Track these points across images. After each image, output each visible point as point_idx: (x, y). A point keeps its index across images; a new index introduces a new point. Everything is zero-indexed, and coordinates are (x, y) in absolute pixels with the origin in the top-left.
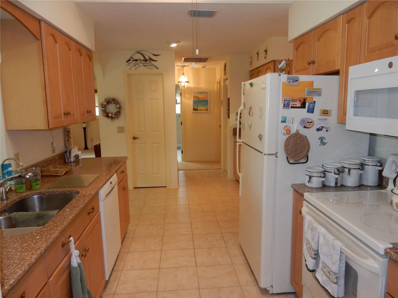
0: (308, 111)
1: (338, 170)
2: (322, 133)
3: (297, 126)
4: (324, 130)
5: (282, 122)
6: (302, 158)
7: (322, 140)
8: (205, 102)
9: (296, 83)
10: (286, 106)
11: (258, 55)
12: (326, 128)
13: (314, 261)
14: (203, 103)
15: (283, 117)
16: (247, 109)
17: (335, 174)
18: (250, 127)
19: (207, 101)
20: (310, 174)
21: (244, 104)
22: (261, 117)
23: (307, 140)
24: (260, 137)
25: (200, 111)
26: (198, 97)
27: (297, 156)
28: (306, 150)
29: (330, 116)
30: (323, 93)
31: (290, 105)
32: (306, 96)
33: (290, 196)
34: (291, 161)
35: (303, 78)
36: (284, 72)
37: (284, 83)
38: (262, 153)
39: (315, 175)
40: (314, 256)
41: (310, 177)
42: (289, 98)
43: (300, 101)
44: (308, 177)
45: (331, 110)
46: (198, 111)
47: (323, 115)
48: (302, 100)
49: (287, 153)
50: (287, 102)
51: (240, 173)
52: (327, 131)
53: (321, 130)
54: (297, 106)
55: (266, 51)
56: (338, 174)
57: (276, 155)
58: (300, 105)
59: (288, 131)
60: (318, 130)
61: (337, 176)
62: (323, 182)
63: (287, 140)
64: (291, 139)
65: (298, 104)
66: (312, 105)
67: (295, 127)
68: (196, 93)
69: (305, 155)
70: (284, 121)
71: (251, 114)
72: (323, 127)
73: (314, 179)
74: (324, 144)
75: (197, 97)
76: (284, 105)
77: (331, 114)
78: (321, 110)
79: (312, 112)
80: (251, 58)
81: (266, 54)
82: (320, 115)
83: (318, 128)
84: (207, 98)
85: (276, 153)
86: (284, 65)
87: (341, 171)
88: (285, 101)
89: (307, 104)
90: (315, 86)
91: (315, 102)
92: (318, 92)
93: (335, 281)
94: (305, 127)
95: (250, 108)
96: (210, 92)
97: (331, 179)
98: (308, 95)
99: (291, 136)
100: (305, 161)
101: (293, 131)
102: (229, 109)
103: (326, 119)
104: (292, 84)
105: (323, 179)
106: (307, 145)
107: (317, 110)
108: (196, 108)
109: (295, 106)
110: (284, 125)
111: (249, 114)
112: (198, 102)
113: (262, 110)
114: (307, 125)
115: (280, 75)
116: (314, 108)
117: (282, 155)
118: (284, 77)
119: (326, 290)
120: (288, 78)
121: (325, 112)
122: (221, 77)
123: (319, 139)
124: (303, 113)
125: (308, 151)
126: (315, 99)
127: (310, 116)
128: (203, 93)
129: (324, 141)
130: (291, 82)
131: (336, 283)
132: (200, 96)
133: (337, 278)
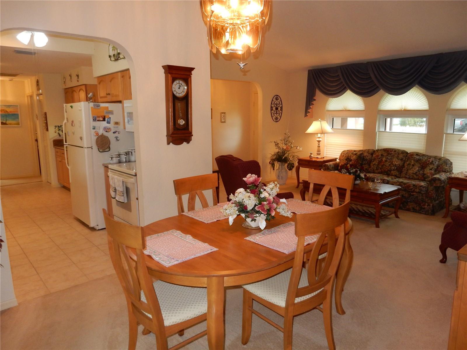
0: (107, 123)
1: (126, 153)
2: (116, 135)
3: (102, 131)
4: (117, 133)
5: (93, 129)
6: (106, 149)
7: (117, 138)
8: (15, 116)
9: (99, 107)
10: (94, 120)
11: (71, 77)
12: (118, 132)
13: (114, 193)
14: (13, 117)
15: (93, 126)
16: (70, 122)
17: (125, 155)
18: (74, 133)
19: (18, 115)
20: (112, 157)
21: (67, 119)
22: (80, 126)
23: (109, 139)
24: (81, 138)
25: (10, 125)
26: (6, 110)
27: (104, 147)
28: (108, 144)
29: (120, 125)
30: (114, 113)
31: (97, 120)
32: (105, 115)
33: (102, 170)
34: (101, 151)
35: (103, 105)
36: (91, 100)
37: (92, 108)
38: (83, 147)
39: (114, 156)
40: (114, 191)
41: (112, 158)
42: (95, 116)
43: (102, 117)
44: (110, 158)
45: (120, 122)
46: (8, 125)
47: (116, 125)
48: (103, 117)
49: (98, 146)
50: (95, 118)
51: (68, 166)
52: (119, 133)
53: (115, 133)
54: (101, 120)
55: (78, 76)
56: (126, 155)
57: (91, 148)
58: (102, 120)
59: (97, 134)
60: (114, 133)
61: (126, 156)
62: (119, 160)
63: (97, 139)
64: (99, 138)
65: (101, 119)
66: (109, 119)
67: (101, 132)
68: (3, 106)
69: (108, 147)
70: (94, 129)
71: (73, 125)
72: (116, 131)
73: (114, 159)
74: (118, 140)
75: (4, 110)
76: (93, 119)
77: (120, 124)
78: (114, 122)
79: (110, 123)
80: (65, 79)
81: (78, 78)
82: (114, 125)
83: (114, 132)
84: (18, 112)
85: (92, 147)
86: (91, 95)
87: (128, 153)
88: (93, 117)
89: (106, 119)
90: (109, 109)
91: (110, 118)
92: (111, 112)
93: (122, 195)
94: (106, 131)
95: (73, 122)
96: (20, 105)
97: (123, 158)
98: (106, 114)
99: (99, 136)
100: (108, 150)
101: (100, 134)
102: (47, 123)
103: (117, 127)
104: (96, 108)
105: (119, 158)
106: (108, 141)
107: (112, 122)
108: (5, 122)
109: (99, 120)
110: (94, 130)
111: (72, 125)
112: (6, 116)
113: (80, 122)
114: (108, 130)
115: (89, 103)
116: (110, 121)
117: (95, 148)
118: (92, 104)
119: (120, 202)
120: (94, 105)
121: (117, 123)
122: (33, 92)
123: (115, 138)
124: (104, 124)
125: (110, 144)
126: (110, 116)
127: (108, 125)
128: (11, 107)
129: (118, 139)
130: (96, 106)
131: (123, 196)
132: (8, 110)
133: (123, 193)
